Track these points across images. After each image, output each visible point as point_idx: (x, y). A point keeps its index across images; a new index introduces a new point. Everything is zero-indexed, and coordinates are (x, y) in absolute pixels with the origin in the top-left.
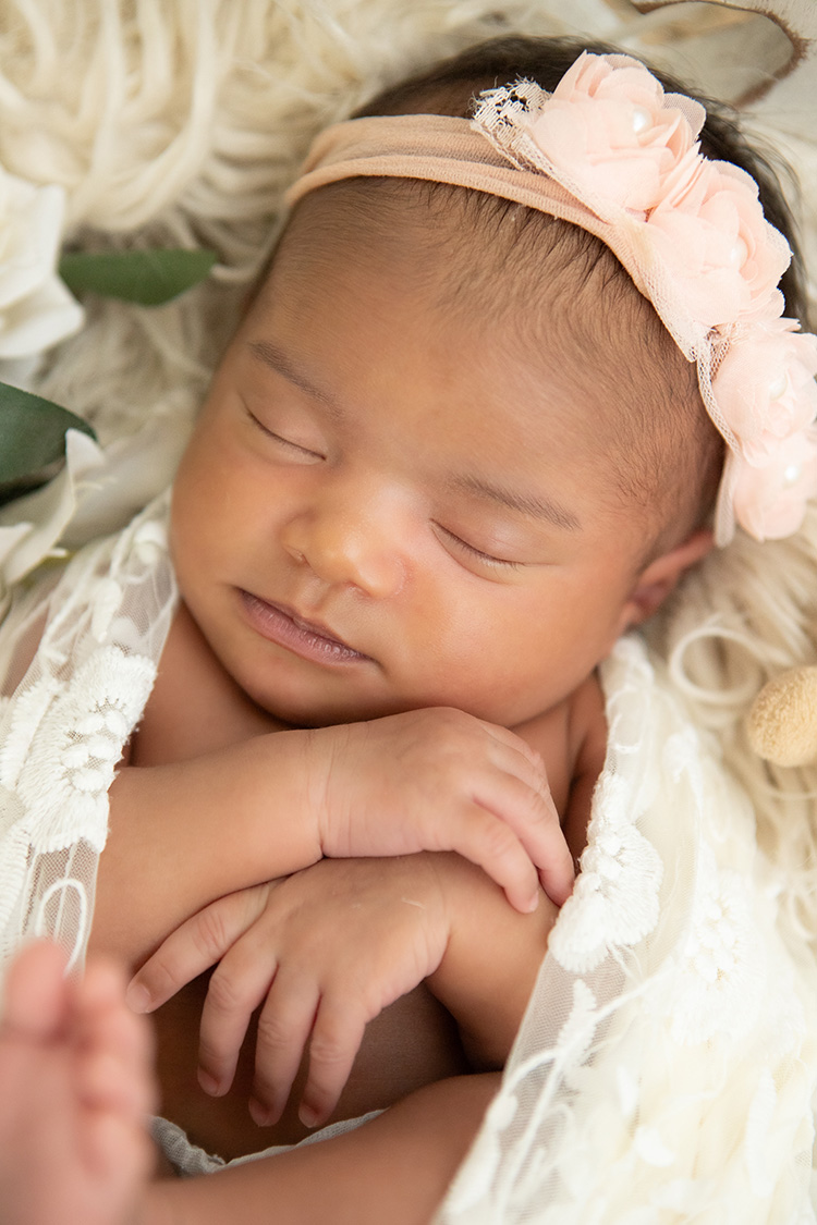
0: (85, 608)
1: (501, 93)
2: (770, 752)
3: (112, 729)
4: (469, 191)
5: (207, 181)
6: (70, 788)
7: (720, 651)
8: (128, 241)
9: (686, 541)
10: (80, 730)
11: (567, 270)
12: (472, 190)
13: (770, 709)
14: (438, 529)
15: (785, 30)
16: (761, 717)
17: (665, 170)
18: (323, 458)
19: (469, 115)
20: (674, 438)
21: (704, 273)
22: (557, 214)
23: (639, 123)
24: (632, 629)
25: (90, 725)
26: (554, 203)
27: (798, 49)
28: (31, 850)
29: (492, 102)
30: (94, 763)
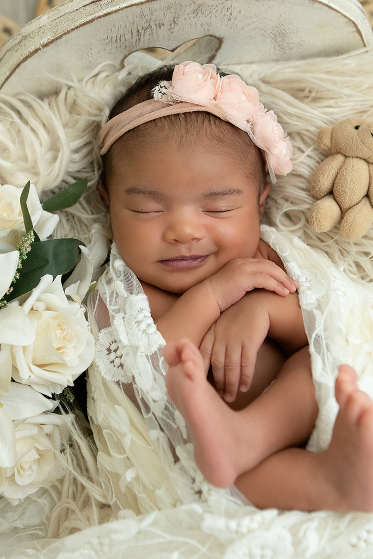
0: (113, 293)
1: (157, 88)
2: (321, 229)
3: (146, 315)
4: (165, 117)
5: (72, 161)
6: (147, 335)
7: (287, 215)
8: (59, 188)
9: (265, 188)
10: (138, 319)
11: (205, 124)
12: (166, 116)
13: (315, 217)
14: (205, 213)
15: (215, 37)
16: (314, 220)
17: (214, 85)
18: (163, 211)
19: (153, 97)
20: (252, 156)
21: (239, 106)
22: (191, 111)
23: (200, 76)
24: (261, 222)
25: (141, 316)
26: (189, 108)
27: (220, 41)
28: (147, 356)
29: (156, 91)
30: (149, 325)
